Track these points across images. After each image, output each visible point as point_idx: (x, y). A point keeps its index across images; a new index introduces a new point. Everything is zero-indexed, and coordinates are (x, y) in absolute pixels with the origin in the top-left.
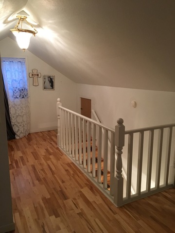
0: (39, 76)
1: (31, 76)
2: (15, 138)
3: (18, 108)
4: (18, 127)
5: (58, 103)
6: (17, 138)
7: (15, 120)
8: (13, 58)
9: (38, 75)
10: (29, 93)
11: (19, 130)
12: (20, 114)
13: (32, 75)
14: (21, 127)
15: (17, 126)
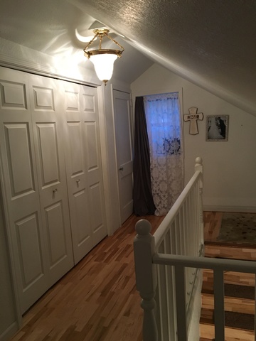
0: (201, 117)
1: (186, 119)
2: (153, 214)
3: (162, 169)
4: (161, 198)
5: (197, 165)
6: (157, 214)
7: (158, 188)
8: (160, 94)
9: (198, 117)
10: (182, 147)
11: (160, 202)
12: (165, 179)
13: (189, 117)
14: (164, 199)
15: (160, 196)
